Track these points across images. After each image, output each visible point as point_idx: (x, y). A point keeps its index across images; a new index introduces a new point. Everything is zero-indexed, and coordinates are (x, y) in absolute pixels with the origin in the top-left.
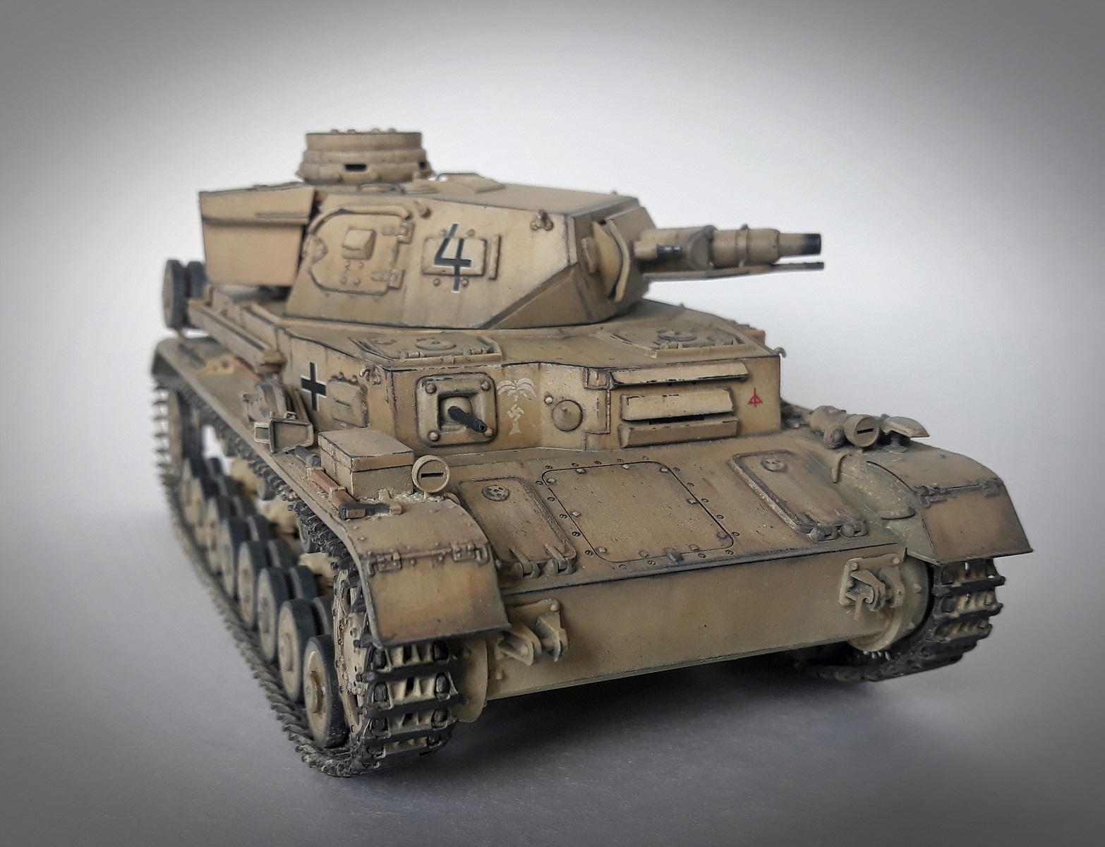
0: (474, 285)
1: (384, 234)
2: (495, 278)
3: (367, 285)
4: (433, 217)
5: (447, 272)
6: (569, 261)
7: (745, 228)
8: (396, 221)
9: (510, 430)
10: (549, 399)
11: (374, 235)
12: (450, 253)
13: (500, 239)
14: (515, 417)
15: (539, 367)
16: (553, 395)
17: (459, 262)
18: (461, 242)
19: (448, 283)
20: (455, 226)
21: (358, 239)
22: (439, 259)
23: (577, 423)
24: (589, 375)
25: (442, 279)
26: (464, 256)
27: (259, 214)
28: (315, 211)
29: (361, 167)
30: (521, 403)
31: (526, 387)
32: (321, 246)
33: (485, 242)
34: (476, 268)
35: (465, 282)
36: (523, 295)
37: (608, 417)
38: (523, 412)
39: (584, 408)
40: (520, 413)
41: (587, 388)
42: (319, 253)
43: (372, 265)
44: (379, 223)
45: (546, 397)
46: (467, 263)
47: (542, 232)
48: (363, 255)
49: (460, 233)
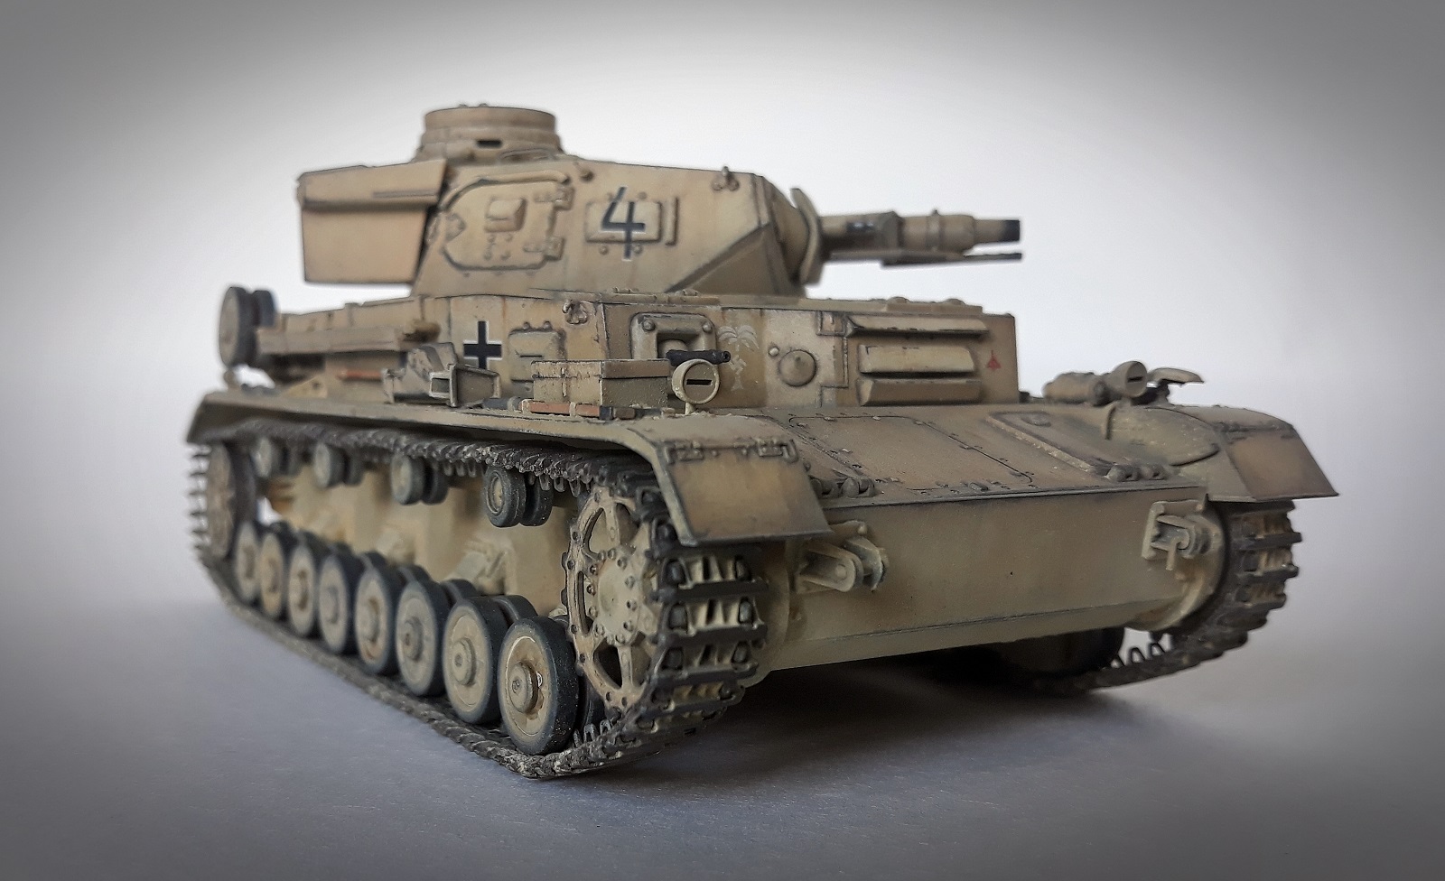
0: (650, 253)
1: (537, 200)
2: (673, 243)
3: (518, 257)
4: (596, 181)
5: (617, 238)
6: (759, 222)
7: (936, 212)
8: (551, 186)
9: (732, 385)
10: (773, 351)
11: (524, 203)
12: (620, 214)
13: (677, 202)
14: (737, 369)
15: (762, 314)
16: (779, 345)
17: (630, 225)
18: (632, 206)
19: (618, 250)
20: (622, 190)
21: (505, 208)
22: (606, 222)
23: (811, 374)
24: (822, 319)
25: (610, 246)
26: (637, 218)
27: (376, 194)
28: (444, 187)
29: (495, 143)
30: (743, 356)
31: (747, 335)
32: (456, 222)
33: (661, 206)
34: (650, 232)
35: (637, 248)
36: (706, 260)
37: (846, 369)
38: (745, 364)
39: (817, 359)
40: (743, 366)
41: (820, 335)
42: (455, 229)
43: (524, 235)
44: (529, 190)
45: (770, 348)
46: (641, 226)
47: (726, 193)
48: (512, 224)
49: (627, 196)
